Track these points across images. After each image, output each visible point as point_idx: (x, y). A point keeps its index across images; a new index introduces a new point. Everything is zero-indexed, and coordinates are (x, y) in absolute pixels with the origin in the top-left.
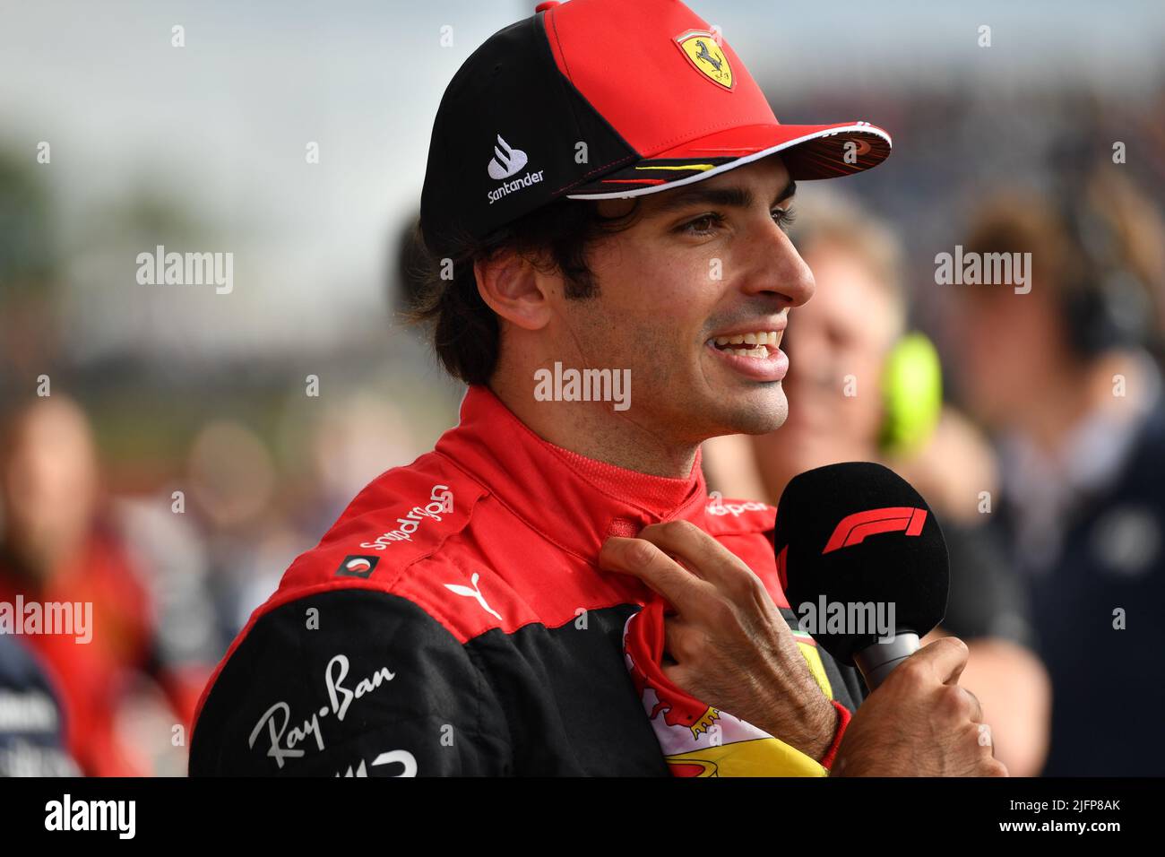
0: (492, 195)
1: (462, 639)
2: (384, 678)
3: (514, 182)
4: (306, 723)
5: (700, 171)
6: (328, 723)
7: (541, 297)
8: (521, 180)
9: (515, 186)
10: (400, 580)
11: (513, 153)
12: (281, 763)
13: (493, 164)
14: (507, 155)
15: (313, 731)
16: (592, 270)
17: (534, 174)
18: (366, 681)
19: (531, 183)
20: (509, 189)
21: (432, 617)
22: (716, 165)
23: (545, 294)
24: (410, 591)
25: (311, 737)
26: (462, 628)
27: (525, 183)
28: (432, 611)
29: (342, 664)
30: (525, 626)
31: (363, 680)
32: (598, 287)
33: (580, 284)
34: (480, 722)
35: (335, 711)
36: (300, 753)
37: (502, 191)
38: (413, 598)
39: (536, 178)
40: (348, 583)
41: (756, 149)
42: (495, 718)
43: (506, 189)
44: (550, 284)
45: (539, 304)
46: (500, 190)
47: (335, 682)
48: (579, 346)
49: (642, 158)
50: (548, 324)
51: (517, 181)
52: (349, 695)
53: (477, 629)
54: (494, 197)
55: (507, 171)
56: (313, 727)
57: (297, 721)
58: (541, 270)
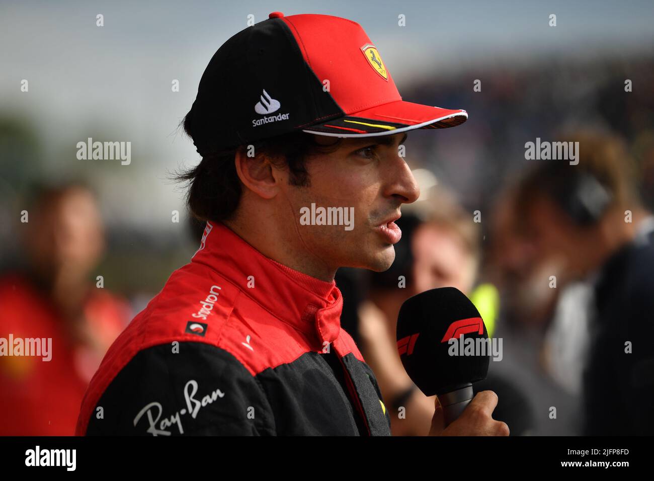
0: (255, 122)
1: (254, 374)
3: (271, 117)
5: (389, 130)
6: (186, 418)
7: (273, 180)
8: (275, 117)
9: (271, 119)
10: (221, 339)
11: (272, 101)
13: (259, 105)
14: (268, 101)
16: (308, 172)
17: (284, 115)
19: (281, 119)
20: (267, 120)
21: (238, 361)
22: (397, 128)
23: (276, 180)
24: (226, 346)
26: (253, 368)
27: (277, 119)
28: (239, 358)
30: (278, 367)
31: (206, 395)
32: (310, 182)
33: (299, 178)
37: (263, 121)
38: (228, 350)
39: (285, 117)
40: (195, 338)
41: (418, 122)
42: (271, 419)
43: (265, 120)
44: (281, 175)
45: (272, 185)
46: (261, 120)
48: (293, 211)
49: (346, 115)
50: (276, 196)
51: (273, 117)
53: (260, 369)
55: (267, 110)
57: (167, 415)
58: (276, 167)
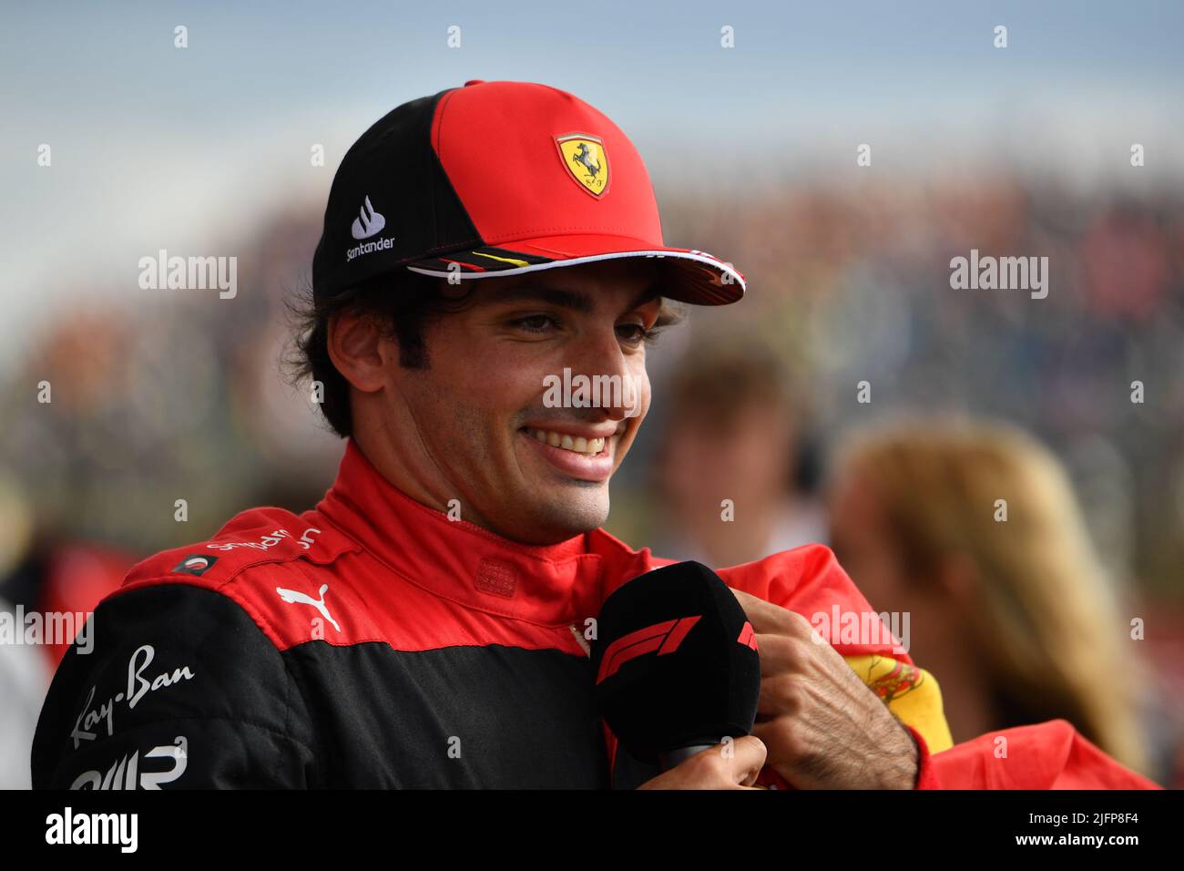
0: (349, 252)
1: (282, 646)
2: (183, 676)
3: (369, 244)
4: (103, 707)
5: (516, 266)
7: (379, 361)
8: (375, 244)
9: (369, 248)
10: (231, 581)
11: (374, 215)
12: (77, 745)
13: (357, 223)
14: (369, 216)
15: (106, 717)
16: (425, 343)
17: (387, 240)
18: (166, 675)
19: (381, 248)
20: (363, 250)
22: (532, 263)
23: (383, 361)
24: (239, 592)
25: (104, 721)
27: (377, 247)
28: (256, 615)
29: (148, 654)
30: (364, 643)
31: (163, 674)
33: (414, 355)
34: (287, 725)
35: (128, 698)
36: (92, 737)
37: (358, 251)
38: (239, 599)
39: (388, 244)
41: (573, 255)
43: (361, 249)
44: (388, 350)
45: (377, 369)
46: (356, 249)
47: (136, 670)
49: (484, 244)
50: (383, 387)
51: (372, 244)
52: (146, 685)
54: (351, 255)
55: (366, 232)
56: (107, 711)
57: (97, 704)
58: (383, 335)
